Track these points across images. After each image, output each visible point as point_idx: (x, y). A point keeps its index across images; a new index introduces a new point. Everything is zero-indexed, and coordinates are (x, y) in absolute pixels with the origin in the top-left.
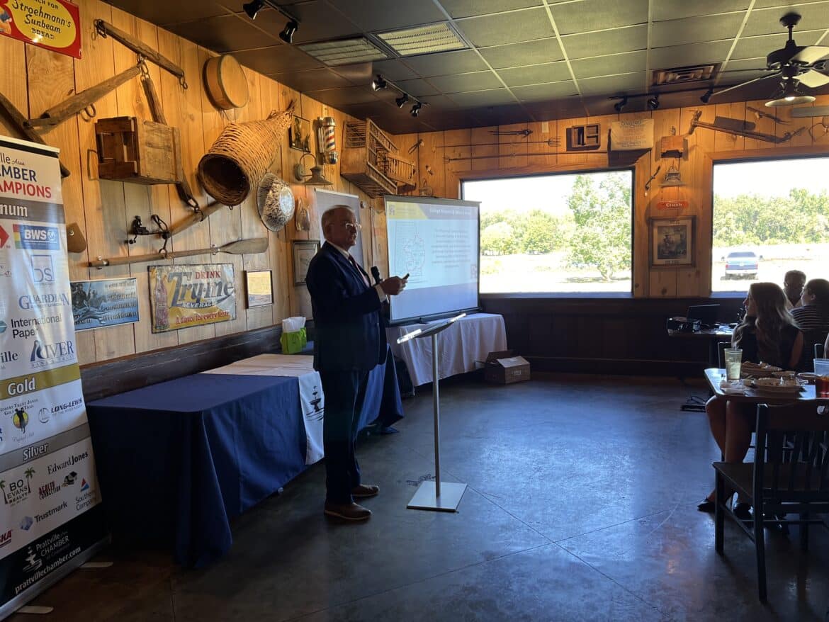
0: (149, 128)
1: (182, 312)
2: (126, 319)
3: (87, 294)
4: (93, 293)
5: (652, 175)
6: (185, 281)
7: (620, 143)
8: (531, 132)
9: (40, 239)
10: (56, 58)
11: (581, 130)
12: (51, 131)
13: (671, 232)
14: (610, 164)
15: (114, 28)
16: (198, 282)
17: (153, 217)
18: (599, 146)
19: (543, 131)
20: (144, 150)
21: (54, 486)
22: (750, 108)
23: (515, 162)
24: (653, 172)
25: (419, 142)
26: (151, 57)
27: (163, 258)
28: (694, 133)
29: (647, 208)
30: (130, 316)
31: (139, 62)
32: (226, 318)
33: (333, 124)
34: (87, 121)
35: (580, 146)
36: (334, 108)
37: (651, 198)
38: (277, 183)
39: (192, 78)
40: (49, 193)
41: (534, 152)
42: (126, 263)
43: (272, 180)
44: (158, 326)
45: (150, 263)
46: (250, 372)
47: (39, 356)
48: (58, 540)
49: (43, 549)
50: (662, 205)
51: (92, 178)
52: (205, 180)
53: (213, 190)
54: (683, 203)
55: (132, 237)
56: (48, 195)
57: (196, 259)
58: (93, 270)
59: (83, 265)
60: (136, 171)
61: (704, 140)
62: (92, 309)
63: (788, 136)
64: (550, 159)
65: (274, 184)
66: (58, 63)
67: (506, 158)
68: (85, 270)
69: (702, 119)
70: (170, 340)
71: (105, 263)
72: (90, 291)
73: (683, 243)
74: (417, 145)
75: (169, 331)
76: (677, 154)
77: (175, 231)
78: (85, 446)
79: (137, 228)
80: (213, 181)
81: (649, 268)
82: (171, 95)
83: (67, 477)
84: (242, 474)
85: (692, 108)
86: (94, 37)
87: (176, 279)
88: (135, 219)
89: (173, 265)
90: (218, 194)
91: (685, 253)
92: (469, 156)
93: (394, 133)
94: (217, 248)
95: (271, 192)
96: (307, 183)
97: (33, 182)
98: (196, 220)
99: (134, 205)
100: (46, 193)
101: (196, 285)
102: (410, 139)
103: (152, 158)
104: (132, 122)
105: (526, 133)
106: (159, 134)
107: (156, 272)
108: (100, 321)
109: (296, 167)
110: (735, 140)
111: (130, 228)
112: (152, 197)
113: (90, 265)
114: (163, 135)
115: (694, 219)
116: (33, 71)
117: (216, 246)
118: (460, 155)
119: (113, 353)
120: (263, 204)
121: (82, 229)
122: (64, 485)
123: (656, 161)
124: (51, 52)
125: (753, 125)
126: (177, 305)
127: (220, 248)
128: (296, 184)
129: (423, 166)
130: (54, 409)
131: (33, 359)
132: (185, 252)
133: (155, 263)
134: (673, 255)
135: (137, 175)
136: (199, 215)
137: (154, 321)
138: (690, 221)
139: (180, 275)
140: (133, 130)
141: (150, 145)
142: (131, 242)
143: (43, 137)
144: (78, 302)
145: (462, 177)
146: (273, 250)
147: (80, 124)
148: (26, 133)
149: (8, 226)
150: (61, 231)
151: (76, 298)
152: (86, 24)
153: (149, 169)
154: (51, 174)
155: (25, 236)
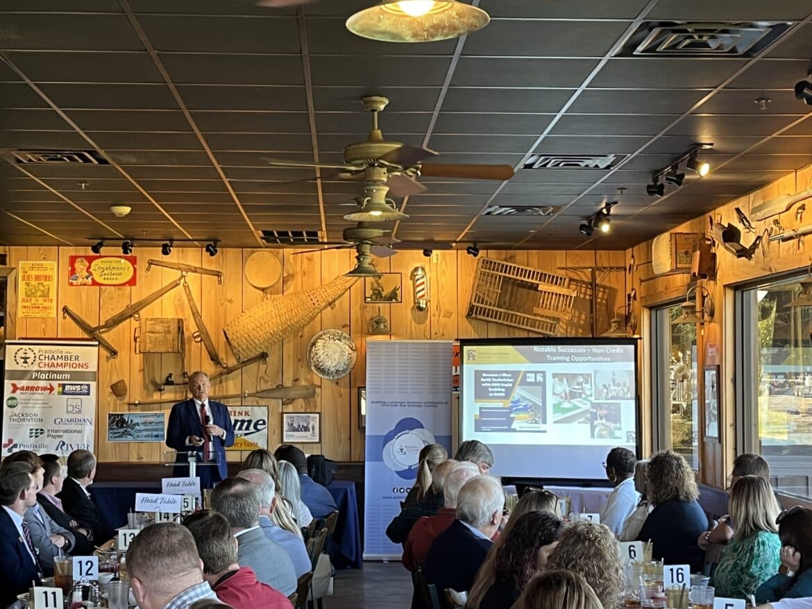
0: (152, 322)
2: (153, 438)
4: (131, 420)
9: (76, 390)
10: (119, 289)
17: (184, 374)
26: (190, 271)
30: (157, 437)
31: (182, 276)
39: (236, 272)
42: (159, 403)
51: (138, 352)
55: (163, 387)
56: (86, 367)
58: (132, 407)
59: (125, 404)
62: (129, 430)
66: (120, 292)
68: (126, 407)
71: (137, 403)
72: (129, 419)
82: (210, 290)
86: (146, 270)
88: (167, 376)
97: (76, 361)
99: (168, 366)
100: (84, 366)
102: (630, 256)
103: (153, 340)
106: (161, 324)
108: (134, 437)
111: (164, 381)
113: (129, 404)
114: (165, 325)
116: (104, 300)
117: (247, 393)
120: (310, 357)
124: (116, 287)
127: (253, 394)
131: (57, 450)
142: (163, 390)
145: (643, 304)
146: (327, 395)
147: (132, 323)
148: (92, 335)
149: (55, 384)
150: (93, 385)
151: (118, 423)
152: (142, 265)
153: (149, 347)
154: (89, 356)
155: (67, 388)
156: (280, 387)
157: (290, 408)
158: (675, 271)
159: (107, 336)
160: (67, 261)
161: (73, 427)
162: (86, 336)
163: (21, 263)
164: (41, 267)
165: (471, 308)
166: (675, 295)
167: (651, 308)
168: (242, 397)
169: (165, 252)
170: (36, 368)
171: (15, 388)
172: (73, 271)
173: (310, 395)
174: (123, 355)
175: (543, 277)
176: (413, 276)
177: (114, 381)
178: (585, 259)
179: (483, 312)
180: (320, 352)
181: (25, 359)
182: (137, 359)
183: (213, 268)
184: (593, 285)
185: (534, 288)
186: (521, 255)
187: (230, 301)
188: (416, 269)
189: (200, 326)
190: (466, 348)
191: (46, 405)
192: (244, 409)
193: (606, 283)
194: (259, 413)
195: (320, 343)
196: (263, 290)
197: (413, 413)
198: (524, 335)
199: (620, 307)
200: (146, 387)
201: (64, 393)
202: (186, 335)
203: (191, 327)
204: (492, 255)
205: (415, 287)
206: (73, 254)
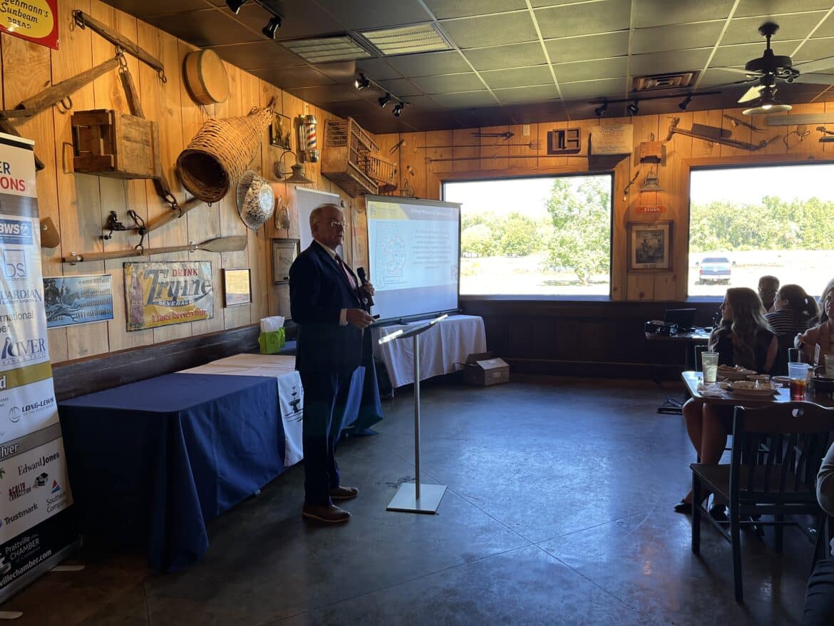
1: (158, 310)
2: (100, 317)
3: (60, 290)
4: (67, 289)
5: (631, 180)
6: (161, 278)
7: (600, 148)
8: (512, 135)
9: (13, 234)
10: (33, 49)
11: (562, 134)
12: (26, 123)
13: (650, 236)
14: (590, 169)
15: (93, 19)
16: (175, 279)
17: (129, 213)
18: (579, 150)
19: (525, 134)
20: (121, 143)
21: (24, 487)
22: (726, 116)
23: (496, 164)
24: (632, 177)
25: (401, 143)
26: (131, 50)
27: (139, 254)
28: (672, 140)
29: (626, 214)
30: (104, 313)
31: (118, 54)
32: (203, 317)
33: (314, 122)
34: (63, 113)
35: (561, 149)
36: (316, 105)
37: (630, 202)
38: (257, 181)
39: (173, 72)
40: (22, 185)
41: (515, 155)
43: (251, 178)
44: (133, 324)
45: (126, 260)
46: (228, 372)
47: (11, 354)
48: (27, 543)
49: (12, 552)
50: (640, 210)
51: (67, 171)
52: (184, 175)
53: (192, 187)
54: (661, 208)
55: (107, 233)
56: (22, 188)
57: (173, 256)
58: (66, 265)
59: (56, 260)
60: (113, 165)
61: (681, 147)
62: (65, 305)
63: (763, 144)
64: (531, 162)
65: (254, 182)
67: (487, 160)
69: (680, 126)
70: (146, 339)
71: (79, 259)
72: (63, 287)
73: (661, 248)
74: (399, 145)
75: (145, 329)
76: (655, 160)
77: (152, 228)
78: (56, 446)
79: (112, 223)
80: (191, 177)
81: (628, 271)
82: (149, 88)
83: (38, 479)
84: (220, 475)
85: (670, 115)
86: (71, 27)
87: (152, 276)
88: (110, 214)
89: (149, 262)
90: (197, 191)
91: (662, 257)
92: (450, 157)
93: (376, 134)
94: (194, 245)
95: (250, 189)
96: (286, 181)
97: (7, 175)
98: (174, 216)
99: (109, 200)
101: (173, 282)
102: (392, 139)
103: (129, 152)
104: (110, 115)
105: (508, 135)
106: (137, 128)
107: (132, 268)
108: (73, 318)
109: (277, 164)
110: (711, 147)
111: (105, 223)
112: (129, 191)
113: (63, 260)
115: (671, 224)
116: (8, 60)
117: (194, 243)
118: (441, 157)
119: (86, 351)
120: (242, 202)
121: (55, 223)
122: (35, 486)
123: (635, 166)
124: (27, 42)
125: (730, 133)
126: (153, 303)
127: (198, 245)
128: (276, 181)
129: (404, 167)
130: (25, 409)
131: (4, 357)
132: (162, 248)
133: (131, 259)
134: (651, 259)
135: (114, 169)
136: (177, 212)
137: (129, 319)
138: (668, 226)
139: (156, 273)
140: (110, 123)
141: (127, 139)
142: (106, 238)
143: (18, 129)
144: (50, 299)
145: (443, 178)
146: (252, 248)
153: (126, 163)
154: (27, 168)
156: (219, 237)
182: (68, 183)
194: (205, 271)
200: (82, 233)
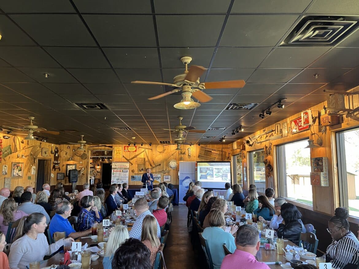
0: (139, 158)
26: (147, 149)
39: (155, 149)
42: (140, 174)
62: (135, 179)
66: (133, 153)
82: (150, 152)
100: (127, 167)
111: (141, 169)
146: (172, 172)
147: (136, 159)
148: (128, 161)
149: (121, 170)
150: (128, 170)
151: (133, 177)
152: (137, 148)
153: (139, 163)
154: (128, 165)
155: (123, 171)
156: (163, 171)
157: (165, 175)
158: (238, 148)
159: (131, 161)
160: (124, 147)
161: (124, 178)
162: (127, 161)
163: (115, 148)
164: (119, 148)
165: (199, 156)
166: (237, 153)
167: (233, 156)
168: (156, 172)
169: (142, 145)
170: (117, 167)
171: (114, 171)
172: (125, 149)
173: (169, 172)
174: (134, 165)
175: (212, 150)
176: (188, 150)
177: (132, 169)
178: (220, 146)
179: (201, 156)
180: (171, 164)
181: (116, 166)
182: (137, 165)
183: (151, 148)
184: (222, 151)
185: (211, 152)
186: (208, 145)
187: (154, 154)
188: (189, 148)
189: (148, 159)
190: (198, 163)
191: (120, 174)
192: (156, 175)
193: (225, 151)
194: (159, 175)
195: (170, 162)
196: (160, 152)
197: (188, 176)
198: (209, 161)
199: (227, 155)
200: (138, 171)
201: (123, 172)
202: (146, 161)
203: (146, 159)
204: (203, 145)
205: (188, 151)
206: (125, 146)
